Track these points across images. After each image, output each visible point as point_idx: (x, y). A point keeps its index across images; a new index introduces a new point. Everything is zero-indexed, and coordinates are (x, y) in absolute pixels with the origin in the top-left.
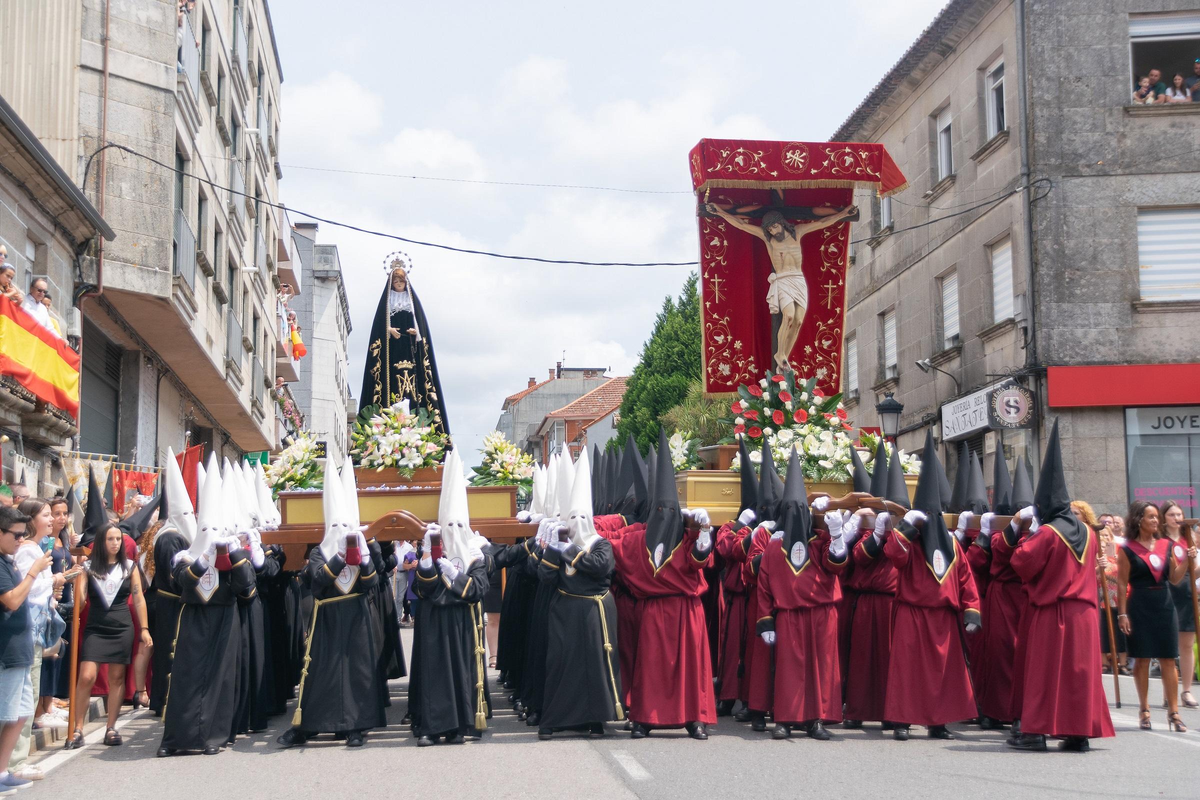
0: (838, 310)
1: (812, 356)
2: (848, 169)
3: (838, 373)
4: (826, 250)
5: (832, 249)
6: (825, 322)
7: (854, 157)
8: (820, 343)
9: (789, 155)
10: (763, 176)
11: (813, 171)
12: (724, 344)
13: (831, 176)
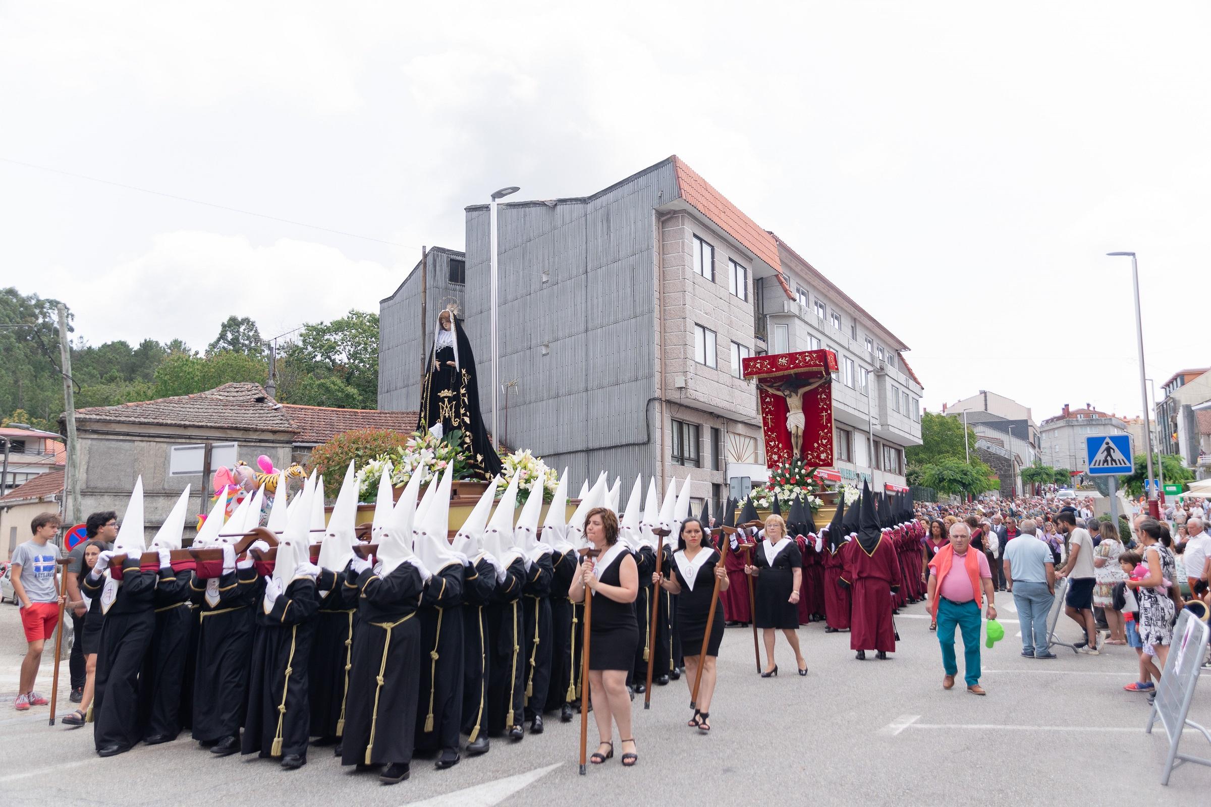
0: (829, 425)
1: (818, 448)
2: (807, 363)
3: (832, 455)
4: (821, 397)
5: (824, 396)
6: (823, 431)
7: (810, 357)
8: (822, 441)
9: (780, 360)
10: (770, 371)
11: (791, 366)
12: (774, 446)
13: (801, 367)
